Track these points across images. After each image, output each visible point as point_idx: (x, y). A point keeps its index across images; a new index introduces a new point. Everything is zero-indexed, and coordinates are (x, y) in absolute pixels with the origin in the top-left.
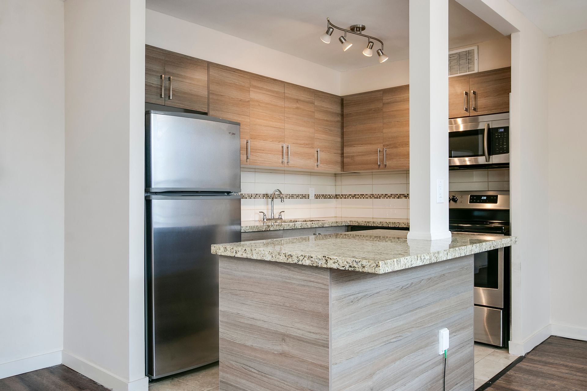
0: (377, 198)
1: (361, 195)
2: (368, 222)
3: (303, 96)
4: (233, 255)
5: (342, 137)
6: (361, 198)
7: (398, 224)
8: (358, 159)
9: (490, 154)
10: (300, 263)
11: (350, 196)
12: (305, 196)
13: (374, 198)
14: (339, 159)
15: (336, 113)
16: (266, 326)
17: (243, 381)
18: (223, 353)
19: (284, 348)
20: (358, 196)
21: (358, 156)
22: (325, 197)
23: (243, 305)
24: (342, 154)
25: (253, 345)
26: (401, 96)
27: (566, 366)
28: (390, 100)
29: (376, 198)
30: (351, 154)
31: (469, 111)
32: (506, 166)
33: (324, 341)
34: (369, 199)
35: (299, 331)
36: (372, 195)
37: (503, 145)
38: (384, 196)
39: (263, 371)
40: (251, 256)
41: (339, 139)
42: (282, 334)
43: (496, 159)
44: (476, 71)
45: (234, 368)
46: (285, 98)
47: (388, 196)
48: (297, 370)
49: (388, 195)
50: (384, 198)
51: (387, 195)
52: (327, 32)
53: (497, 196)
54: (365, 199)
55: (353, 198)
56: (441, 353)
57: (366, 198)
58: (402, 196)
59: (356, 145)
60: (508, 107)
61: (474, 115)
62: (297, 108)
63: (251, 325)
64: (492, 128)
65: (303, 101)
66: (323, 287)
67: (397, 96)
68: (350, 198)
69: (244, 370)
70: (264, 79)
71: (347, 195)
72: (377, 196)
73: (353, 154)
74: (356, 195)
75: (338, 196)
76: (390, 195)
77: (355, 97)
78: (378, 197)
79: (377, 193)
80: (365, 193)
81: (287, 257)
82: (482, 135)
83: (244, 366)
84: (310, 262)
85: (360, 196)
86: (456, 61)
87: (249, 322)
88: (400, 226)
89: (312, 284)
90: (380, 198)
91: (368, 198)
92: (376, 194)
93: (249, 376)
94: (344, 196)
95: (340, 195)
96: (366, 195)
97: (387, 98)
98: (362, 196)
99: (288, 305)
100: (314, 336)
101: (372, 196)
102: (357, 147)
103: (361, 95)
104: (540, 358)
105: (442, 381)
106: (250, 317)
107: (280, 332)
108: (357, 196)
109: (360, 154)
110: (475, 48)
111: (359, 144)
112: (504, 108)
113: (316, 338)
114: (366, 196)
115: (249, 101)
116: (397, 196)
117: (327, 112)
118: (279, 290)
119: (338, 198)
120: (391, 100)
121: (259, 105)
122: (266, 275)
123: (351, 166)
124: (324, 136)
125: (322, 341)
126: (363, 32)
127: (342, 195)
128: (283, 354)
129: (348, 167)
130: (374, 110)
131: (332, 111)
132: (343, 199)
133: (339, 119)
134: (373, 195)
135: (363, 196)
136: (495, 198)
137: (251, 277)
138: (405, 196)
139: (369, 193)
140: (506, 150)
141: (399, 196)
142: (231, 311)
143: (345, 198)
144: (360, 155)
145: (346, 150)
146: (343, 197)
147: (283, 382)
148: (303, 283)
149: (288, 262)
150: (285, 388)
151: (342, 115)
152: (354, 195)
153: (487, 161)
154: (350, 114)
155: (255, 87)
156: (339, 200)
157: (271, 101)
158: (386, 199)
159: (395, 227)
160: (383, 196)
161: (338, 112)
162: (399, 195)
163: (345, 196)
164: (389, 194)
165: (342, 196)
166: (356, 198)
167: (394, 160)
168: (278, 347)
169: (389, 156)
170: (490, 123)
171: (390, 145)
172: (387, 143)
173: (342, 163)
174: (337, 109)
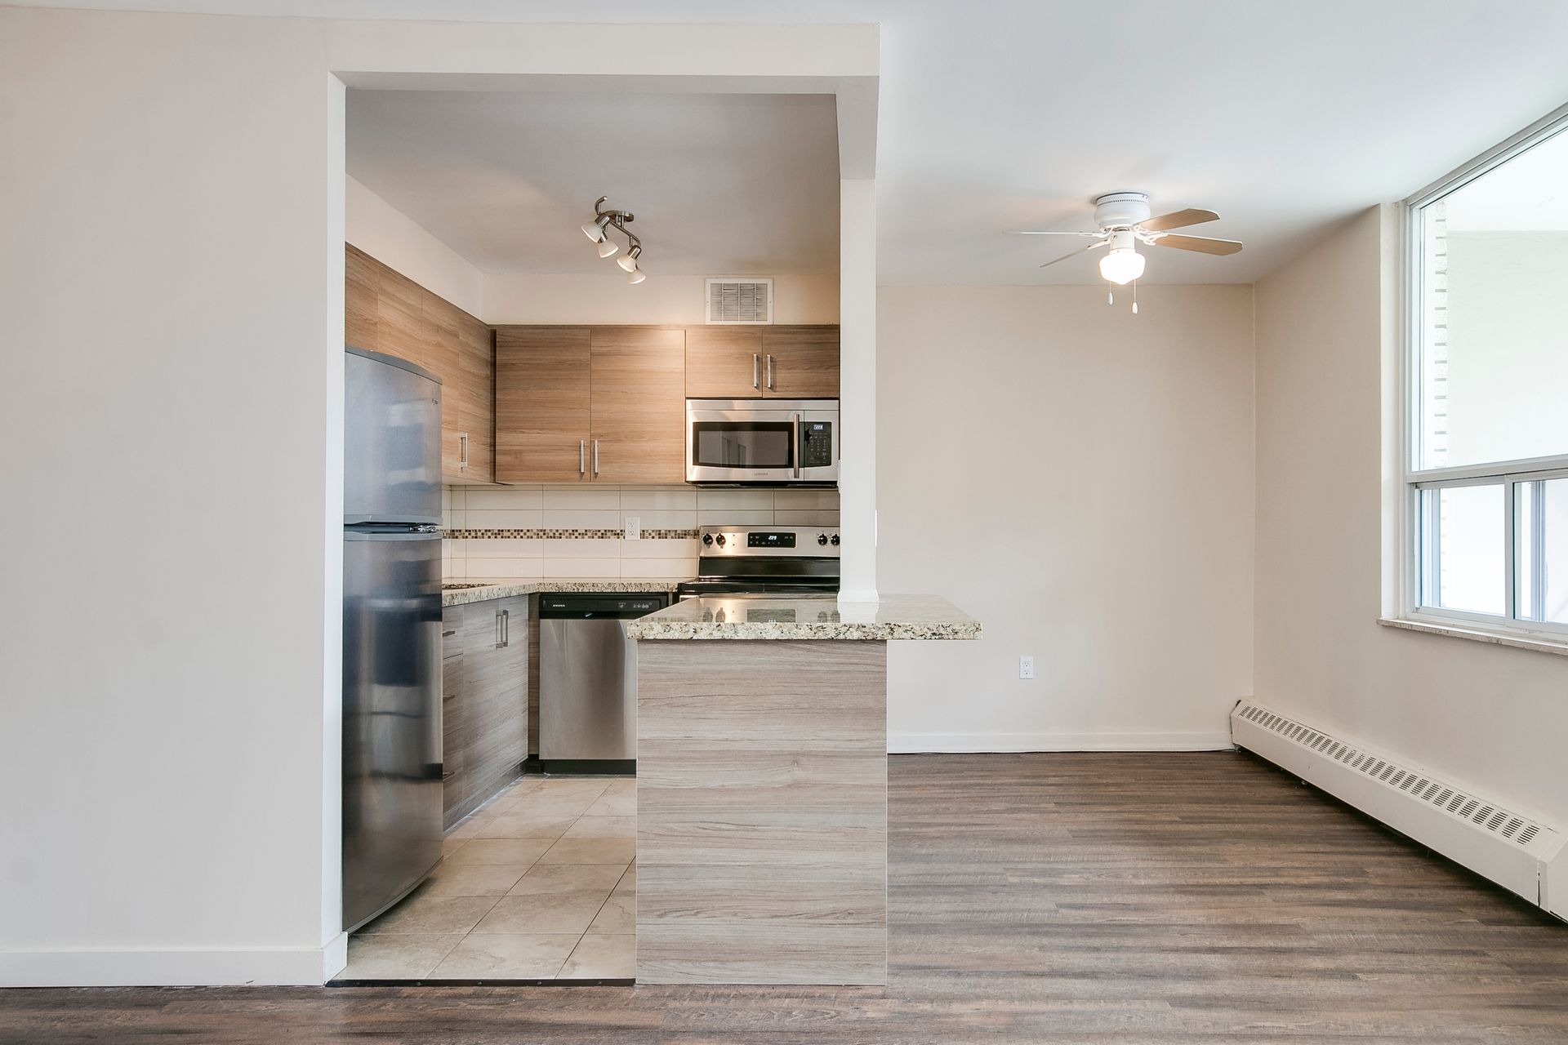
0: (554, 538)
1: (515, 531)
2: (582, 585)
3: (446, 321)
4: (688, 636)
5: (494, 411)
6: (515, 537)
7: (648, 585)
8: (535, 458)
9: (803, 465)
10: (841, 637)
11: (489, 534)
13: (548, 537)
14: (486, 455)
15: (484, 360)
16: (755, 747)
17: (700, 851)
18: (648, 814)
19: (799, 774)
20: (509, 534)
21: (531, 451)
23: (700, 721)
24: (493, 445)
25: (726, 784)
26: (632, 345)
28: (606, 349)
29: (551, 537)
30: (515, 448)
31: (761, 388)
32: (832, 485)
33: (878, 748)
34: (535, 540)
35: (828, 743)
36: (541, 531)
37: (822, 451)
38: (570, 534)
39: (747, 823)
40: (733, 635)
41: (488, 415)
42: (791, 754)
43: (813, 474)
44: (769, 322)
45: (676, 834)
47: (580, 534)
48: (824, 803)
49: (579, 532)
50: (570, 538)
51: (577, 531)
52: (598, 222)
53: (796, 536)
54: (525, 540)
55: (496, 537)
57: (528, 537)
58: (609, 534)
59: (527, 429)
60: (838, 391)
61: (770, 397)
62: (438, 345)
63: (720, 751)
64: (804, 422)
66: (876, 669)
67: (622, 344)
68: (489, 537)
69: (702, 830)
70: (396, 278)
71: (480, 531)
72: (554, 534)
73: (520, 448)
74: (502, 531)
75: (457, 534)
76: (584, 532)
77: (525, 331)
78: (557, 534)
79: (554, 529)
81: (815, 631)
82: (786, 433)
83: (701, 825)
84: (860, 633)
85: (512, 534)
86: (734, 298)
87: (716, 748)
89: (856, 668)
90: (560, 538)
91: (532, 537)
92: (551, 530)
93: (715, 839)
94: (473, 534)
95: (463, 531)
96: (528, 531)
97: (598, 345)
98: (519, 534)
99: (806, 706)
100: (859, 745)
101: (542, 533)
102: (529, 433)
103: (542, 330)
106: (719, 739)
107: (788, 751)
108: (505, 534)
109: (537, 448)
110: (769, 282)
111: (535, 429)
112: (831, 392)
113: (861, 746)
114: (528, 534)
116: (599, 534)
117: (473, 356)
118: (785, 684)
119: (457, 537)
120: (609, 349)
121: (390, 333)
122: (756, 665)
123: (514, 472)
124: (470, 407)
125: (874, 750)
126: (626, 225)
127: (466, 531)
128: (795, 785)
129: (505, 473)
130: (570, 365)
131: (479, 354)
132: (470, 540)
133: (489, 372)
134: (545, 530)
135: (522, 534)
136: (791, 537)
137: (721, 672)
138: (615, 534)
139: (535, 527)
140: (827, 459)
141: (602, 534)
142: (669, 735)
143: (476, 537)
144: (536, 451)
145: (501, 437)
146: (470, 534)
147: (795, 829)
148: (836, 668)
149: (816, 638)
150: (797, 838)
151: (494, 365)
152: (499, 531)
153: (795, 477)
154: (514, 364)
155: (384, 292)
156: (461, 541)
157: (405, 326)
158: (573, 540)
159: (641, 592)
160: (567, 534)
161: (486, 358)
162: (603, 532)
163: (476, 534)
164: (581, 529)
165: (467, 534)
166: (502, 537)
167: (614, 465)
168: (784, 777)
169: (606, 457)
170: (801, 413)
171: (607, 435)
172: (599, 431)
173: (494, 463)
174: (483, 351)
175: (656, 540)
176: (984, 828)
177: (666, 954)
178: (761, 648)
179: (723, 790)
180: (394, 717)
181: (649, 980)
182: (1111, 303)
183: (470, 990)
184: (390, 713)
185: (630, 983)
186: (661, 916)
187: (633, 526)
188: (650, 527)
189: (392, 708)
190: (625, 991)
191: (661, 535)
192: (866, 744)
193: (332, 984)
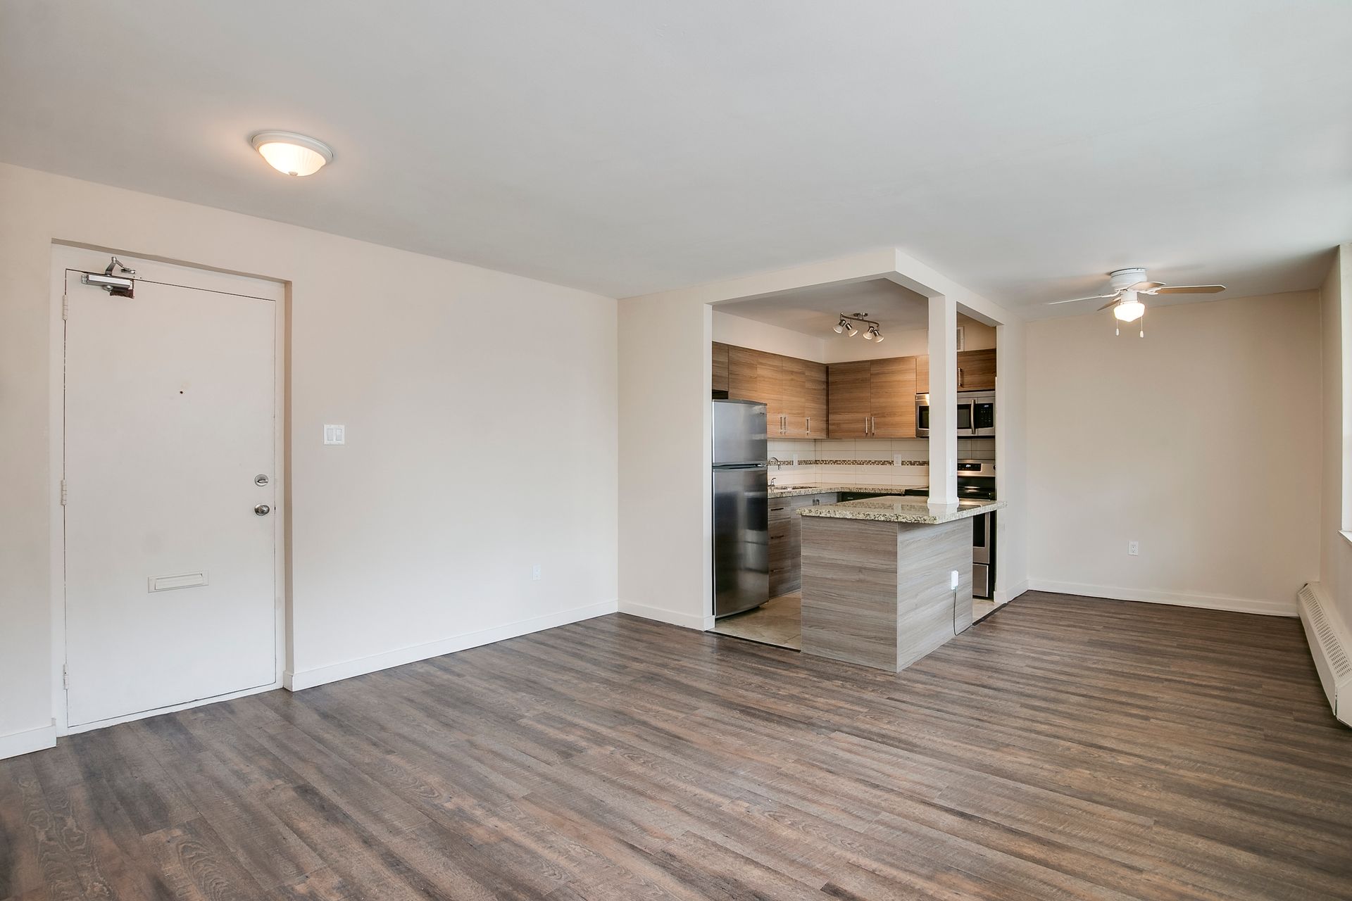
1: (843, 461)
2: (860, 489)
3: (796, 368)
4: (818, 515)
5: (828, 405)
8: (845, 426)
9: (975, 427)
10: (876, 519)
11: (832, 462)
12: (790, 463)
13: (857, 464)
14: (824, 426)
15: (820, 381)
16: (845, 563)
18: (805, 586)
19: (862, 576)
21: (844, 423)
22: (806, 462)
23: (824, 550)
24: (828, 421)
25: (834, 577)
27: (1042, 609)
28: (877, 372)
29: (859, 464)
30: (837, 422)
32: (992, 438)
33: (893, 569)
34: (852, 466)
35: (873, 564)
37: (988, 419)
38: (868, 463)
39: (841, 594)
41: (825, 407)
42: (858, 568)
43: (982, 432)
45: (815, 595)
46: (783, 371)
47: (872, 463)
48: (870, 590)
51: (871, 461)
52: (840, 324)
53: (980, 465)
54: (847, 465)
55: (834, 464)
56: (953, 588)
58: (886, 463)
59: (842, 413)
60: (994, 385)
61: (961, 390)
62: (792, 380)
64: (978, 404)
65: (797, 373)
66: (892, 535)
67: (884, 369)
68: (832, 464)
69: (825, 595)
71: (827, 461)
72: (860, 462)
73: (839, 422)
75: (819, 462)
76: (874, 462)
77: (840, 365)
79: (860, 460)
80: (847, 460)
82: (969, 410)
85: (841, 462)
87: (830, 562)
88: (893, 493)
89: (884, 533)
90: (863, 465)
91: (850, 464)
93: (829, 599)
94: (825, 462)
95: (821, 461)
97: (874, 369)
98: (844, 463)
100: (884, 567)
101: (854, 462)
102: (843, 415)
104: (1020, 605)
105: (953, 609)
107: (857, 566)
108: (839, 462)
109: (847, 422)
110: (962, 329)
111: (846, 412)
112: (990, 387)
114: (849, 462)
115: (756, 378)
116: (881, 463)
117: (814, 381)
118: (856, 538)
119: (818, 464)
121: (764, 380)
123: (837, 433)
124: (813, 405)
125: (891, 569)
126: (865, 318)
128: (860, 581)
129: (833, 433)
130: (861, 381)
131: (819, 379)
132: (824, 465)
133: (824, 387)
134: (856, 461)
138: (889, 463)
139: (852, 459)
140: (990, 424)
141: (883, 463)
143: (826, 464)
145: (831, 417)
147: (860, 599)
148: (875, 533)
150: (861, 603)
151: (827, 383)
152: (836, 461)
153: (973, 433)
154: (836, 382)
155: (761, 364)
157: (772, 375)
158: (869, 466)
161: (823, 380)
164: (873, 460)
166: (837, 464)
167: (883, 429)
168: (855, 576)
169: (878, 425)
170: (976, 399)
171: (878, 414)
172: (875, 412)
173: (828, 429)
174: (823, 378)
175: (910, 466)
176: (1040, 631)
177: (812, 643)
178: (843, 521)
179: (833, 580)
180: (755, 545)
181: (806, 651)
182: (1118, 334)
183: (745, 642)
184: (754, 543)
185: (799, 651)
186: (810, 627)
187: (898, 459)
188: (906, 459)
189: (755, 541)
190: (796, 654)
191: (912, 464)
192: (888, 567)
193: (707, 631)
